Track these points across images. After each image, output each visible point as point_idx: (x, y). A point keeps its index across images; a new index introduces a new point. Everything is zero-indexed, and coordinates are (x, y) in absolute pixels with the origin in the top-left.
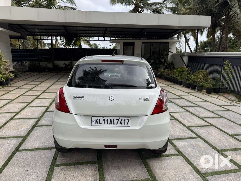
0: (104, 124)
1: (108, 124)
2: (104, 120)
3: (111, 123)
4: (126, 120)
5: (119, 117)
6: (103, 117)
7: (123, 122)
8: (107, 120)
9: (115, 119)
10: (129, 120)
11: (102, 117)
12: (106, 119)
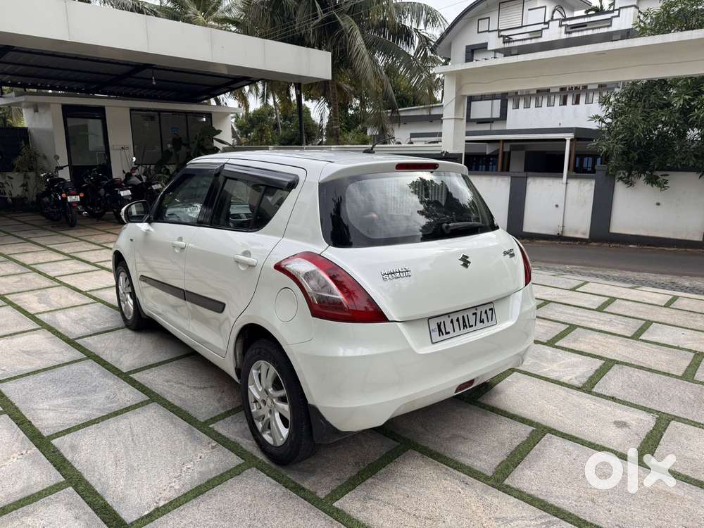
0: (454, 331)
1: (460, 329)
2: (452, 322)
3: (465, 326)
4: (488, 311)
5: (475, 307)
6: (448, 314)
7: (484, 316)
8: (458, 320)
9: (470, 313)
10: (491, 309)
11: (447, 316)
12: (454, 317)
